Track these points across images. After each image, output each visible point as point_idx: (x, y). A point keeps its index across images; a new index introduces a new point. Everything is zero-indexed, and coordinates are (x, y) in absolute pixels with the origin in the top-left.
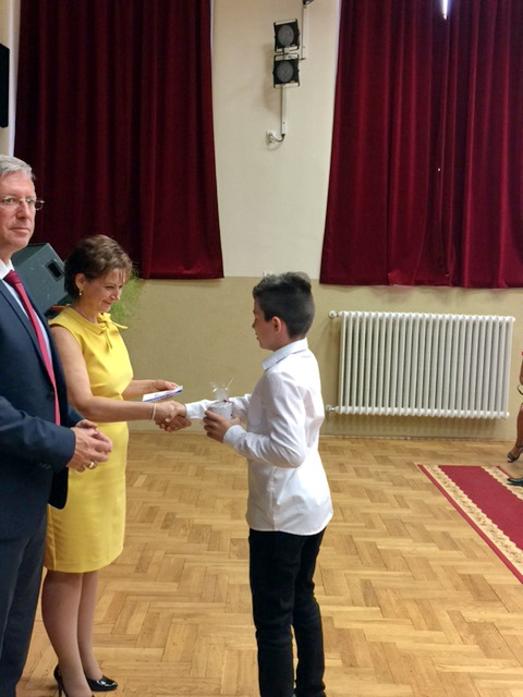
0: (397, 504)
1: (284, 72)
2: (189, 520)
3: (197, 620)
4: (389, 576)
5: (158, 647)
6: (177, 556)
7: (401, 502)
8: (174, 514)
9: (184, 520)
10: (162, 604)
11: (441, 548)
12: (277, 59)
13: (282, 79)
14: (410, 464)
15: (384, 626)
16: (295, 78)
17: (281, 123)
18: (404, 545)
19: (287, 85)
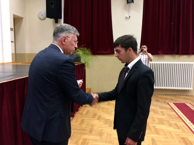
0: (161, 114)
1: (130, 0)
2: (105, 117)
4: (160, 137)
6: (101, 128)
7: (163, 113)
8: (101, 116)
9: (103, 117)
11: (175, 129)
13: (129, 2)
14: (165, 102)
17: (129, 13)
18: (164, 127)
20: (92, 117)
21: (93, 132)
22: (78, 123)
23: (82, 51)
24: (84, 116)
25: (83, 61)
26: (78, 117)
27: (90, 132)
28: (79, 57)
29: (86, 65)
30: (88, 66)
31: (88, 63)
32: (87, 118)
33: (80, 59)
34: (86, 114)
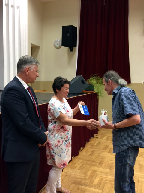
5: (101, 189)
10: (104, 176)
20: (104, 150)
21: (103, 165)
22: (89, 154)
23: (96, 80)
24: (95, 147)
25: (96, 90)
26: (89, 148)
27: (100, 164)
28: (92, 86)
29: (99, 94)
30: (101, 96)
31: (101, 92)
32: (97, 150)
33: (93, 88)
34: (97, 145)
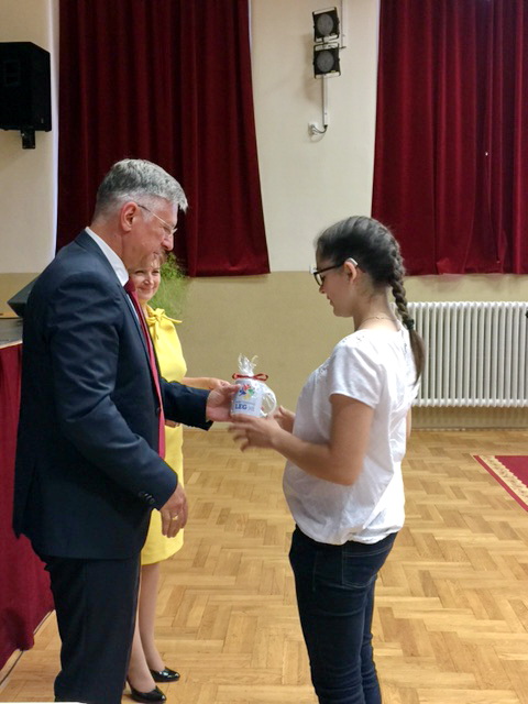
0: (454, 496)
1: (325, 62)
2: (244, 515)
3: (255, 612)
4: (448, 566)
5: (217, 638)
6: (234, 551)
7: (458, 493)
8: (228, 509)
9: (238, 515)
10: (221, 597)
11: (501, 538)
12: (317, 49)
13: (323, 69)
14: (466, 456)
15: (445, 616)
16: (336, 67)
17: (323, 113)
18: (462, 536)
19: (328, 75)
20: (198, 517)
21: (207, 565)
